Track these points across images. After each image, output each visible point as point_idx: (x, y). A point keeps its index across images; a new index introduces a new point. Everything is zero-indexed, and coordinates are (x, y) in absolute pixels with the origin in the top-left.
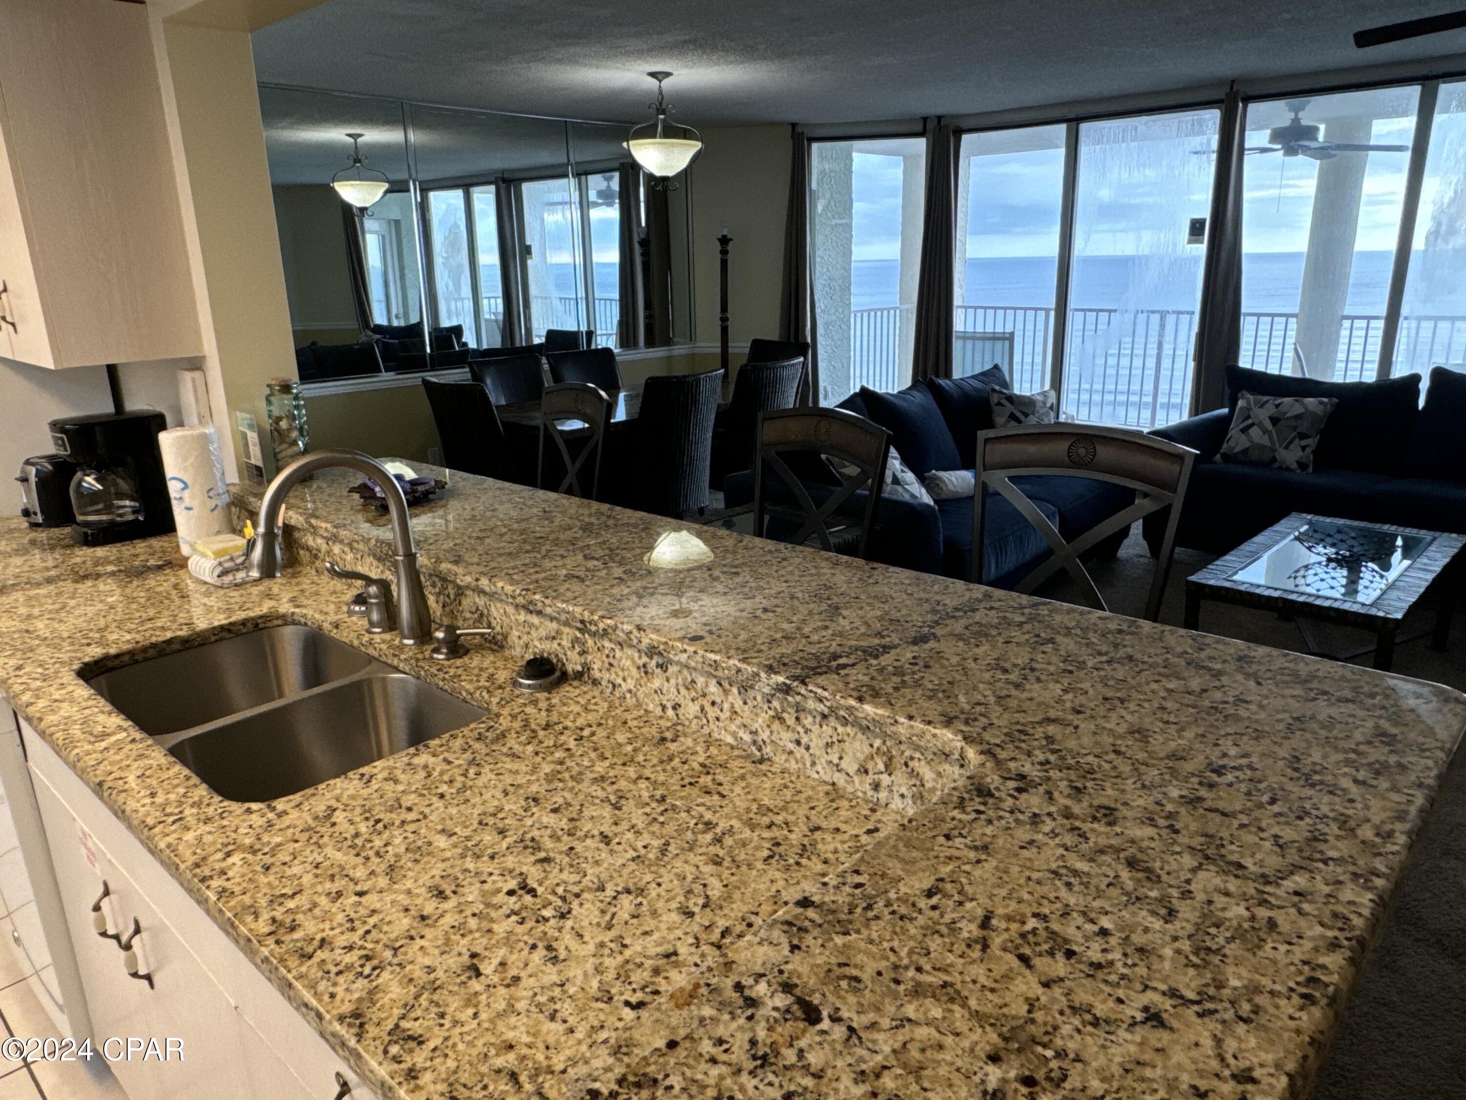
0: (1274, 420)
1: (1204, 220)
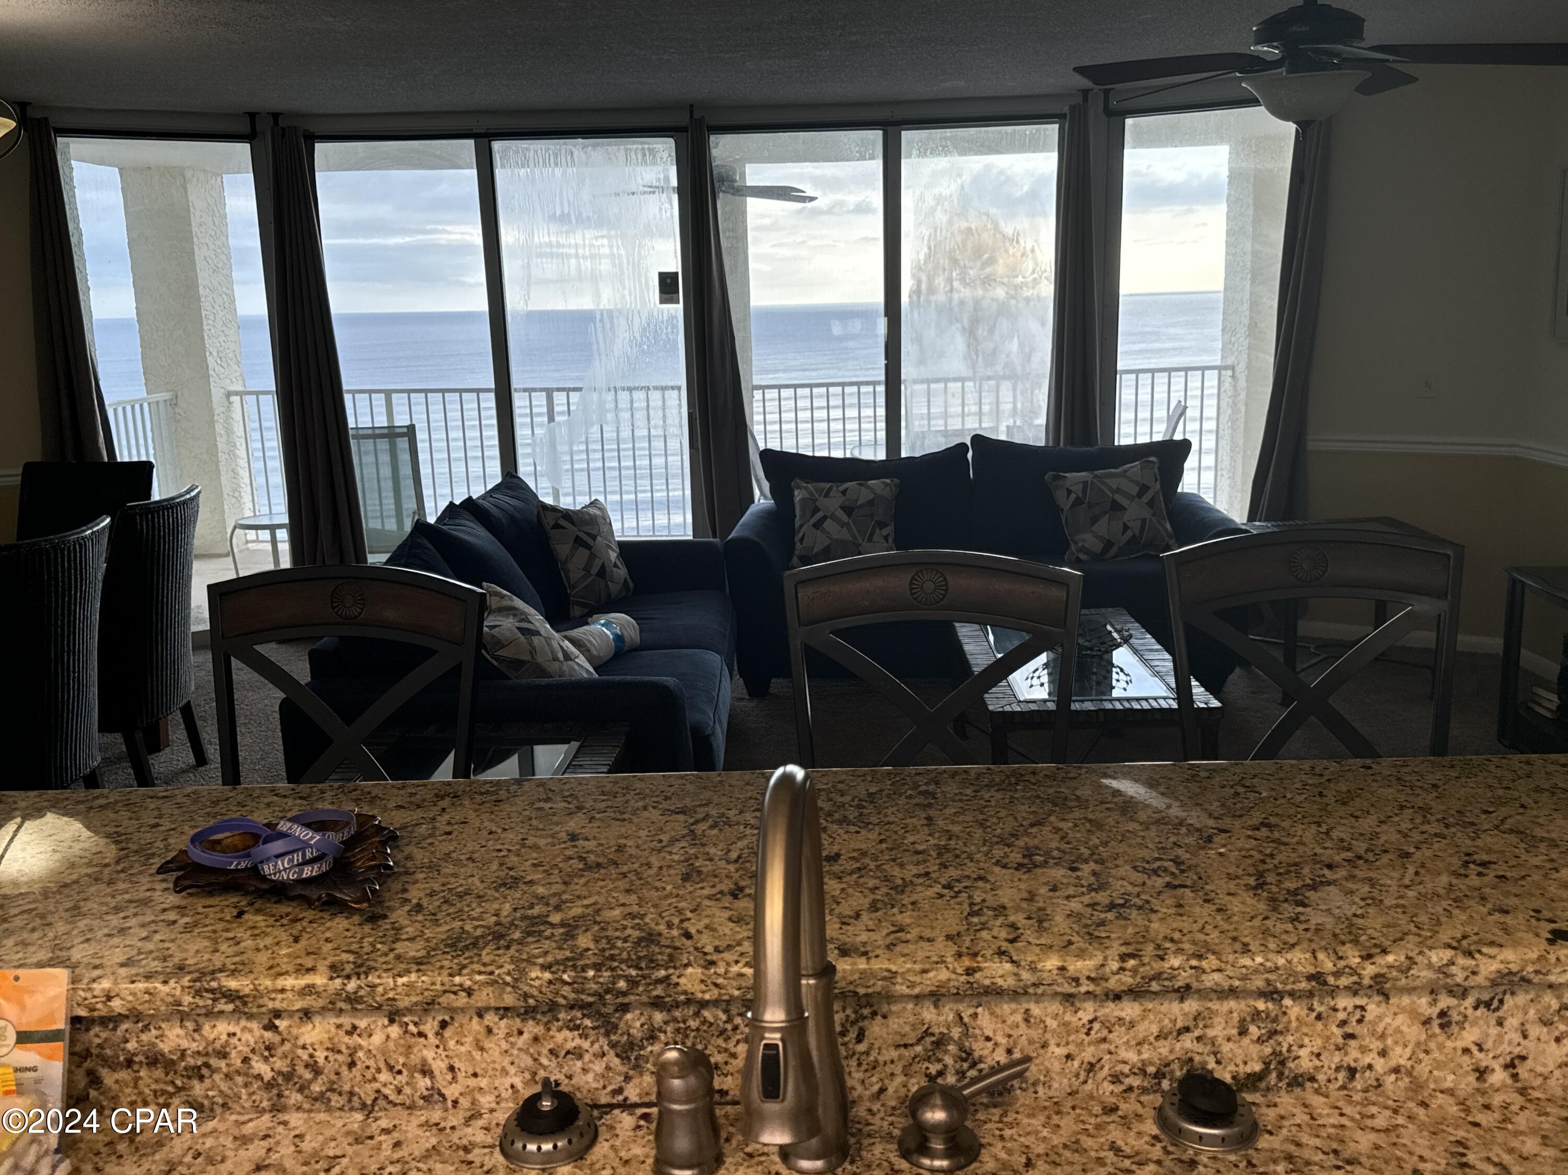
0: (848, 510)
1: (677, 274)
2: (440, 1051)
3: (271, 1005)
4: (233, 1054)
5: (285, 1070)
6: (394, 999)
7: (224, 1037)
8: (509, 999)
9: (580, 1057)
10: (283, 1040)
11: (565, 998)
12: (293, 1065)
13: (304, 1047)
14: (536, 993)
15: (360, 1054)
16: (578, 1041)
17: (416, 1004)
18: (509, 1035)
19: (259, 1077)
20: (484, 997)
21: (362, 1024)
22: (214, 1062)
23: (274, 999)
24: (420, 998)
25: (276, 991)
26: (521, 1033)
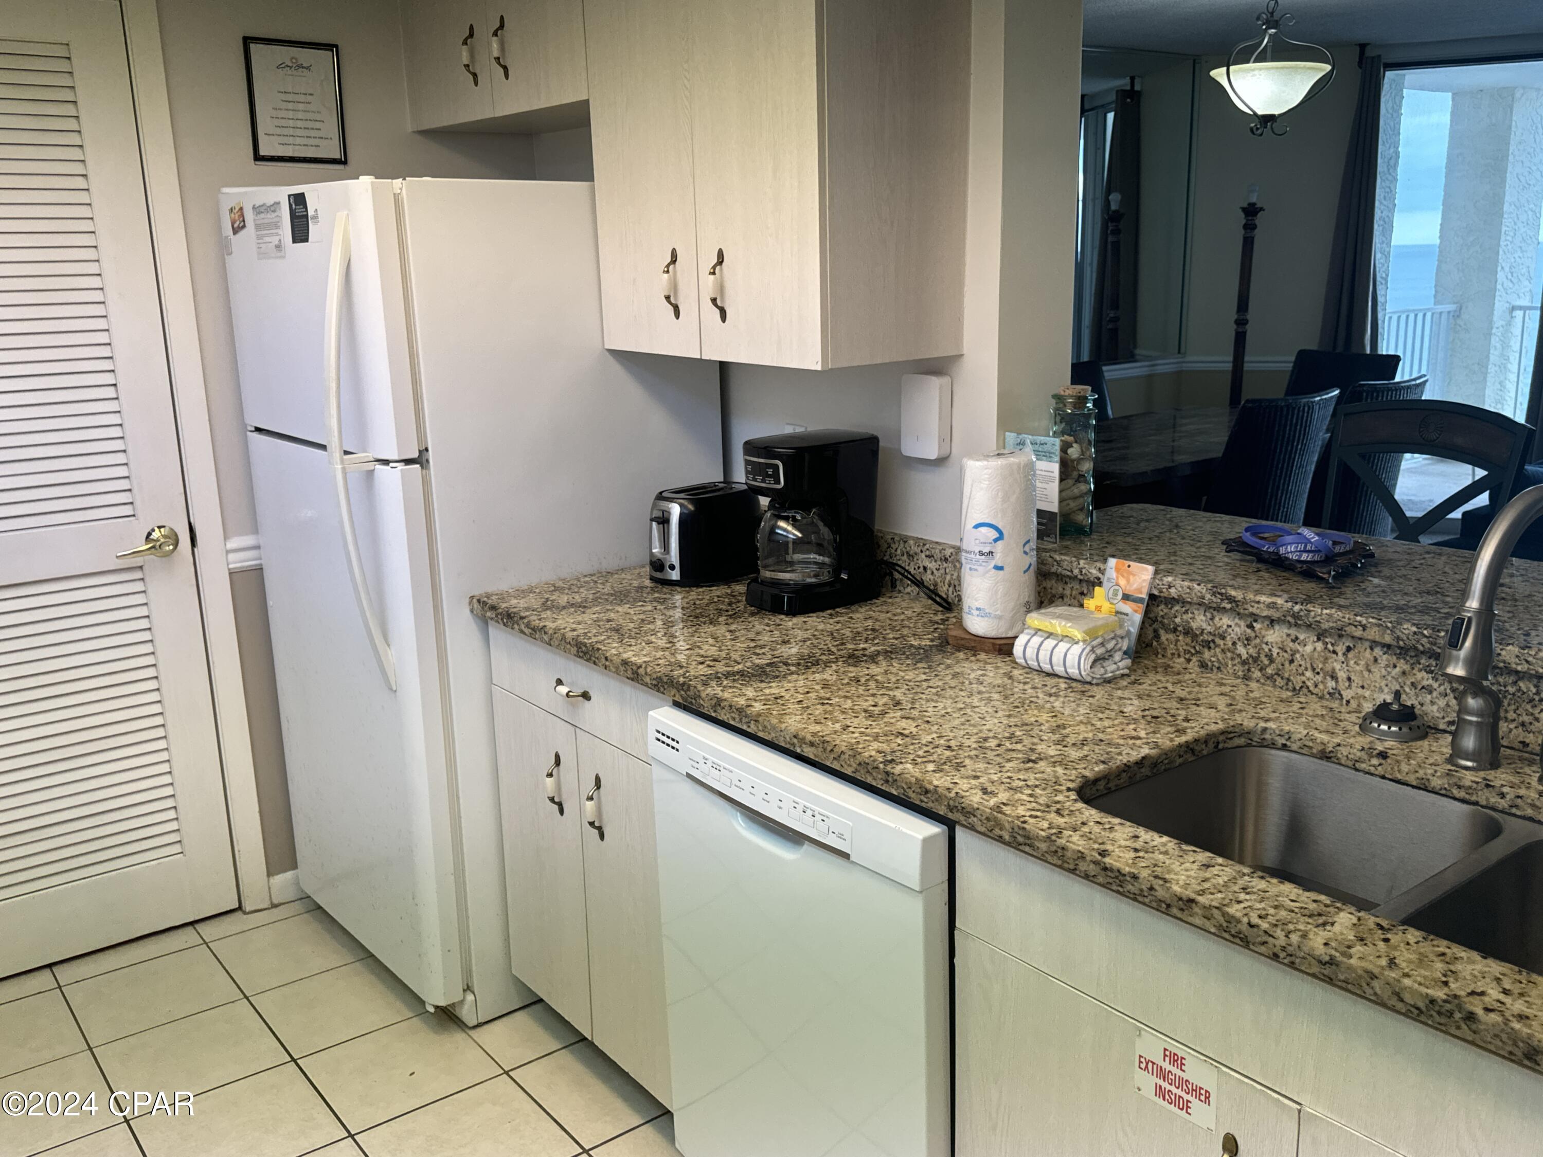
2: (1344, 665)
3: (1251, 610)
4: (1228, 638)
5: (1254, 655)
6: (1319, 622)
7: (1225, 627)
8: (1388, 639)
9: (1430, 693)
10: (1256, 636)
11: (1423, 646)
12: (1259, 653)
13: (1267, 644)
14: (1405, 638)
15: (1298, 656)
16: (1430, 682)
17: (1332, 628)
18: (1387, 666)
19: (1239, 656)
20: (1373, 633)
21: (1302, 637)
22: (1218, 641)
23: (1253, 607)
24: (1334, 625)
25: (1254, 601)
26: (1395, 666)
